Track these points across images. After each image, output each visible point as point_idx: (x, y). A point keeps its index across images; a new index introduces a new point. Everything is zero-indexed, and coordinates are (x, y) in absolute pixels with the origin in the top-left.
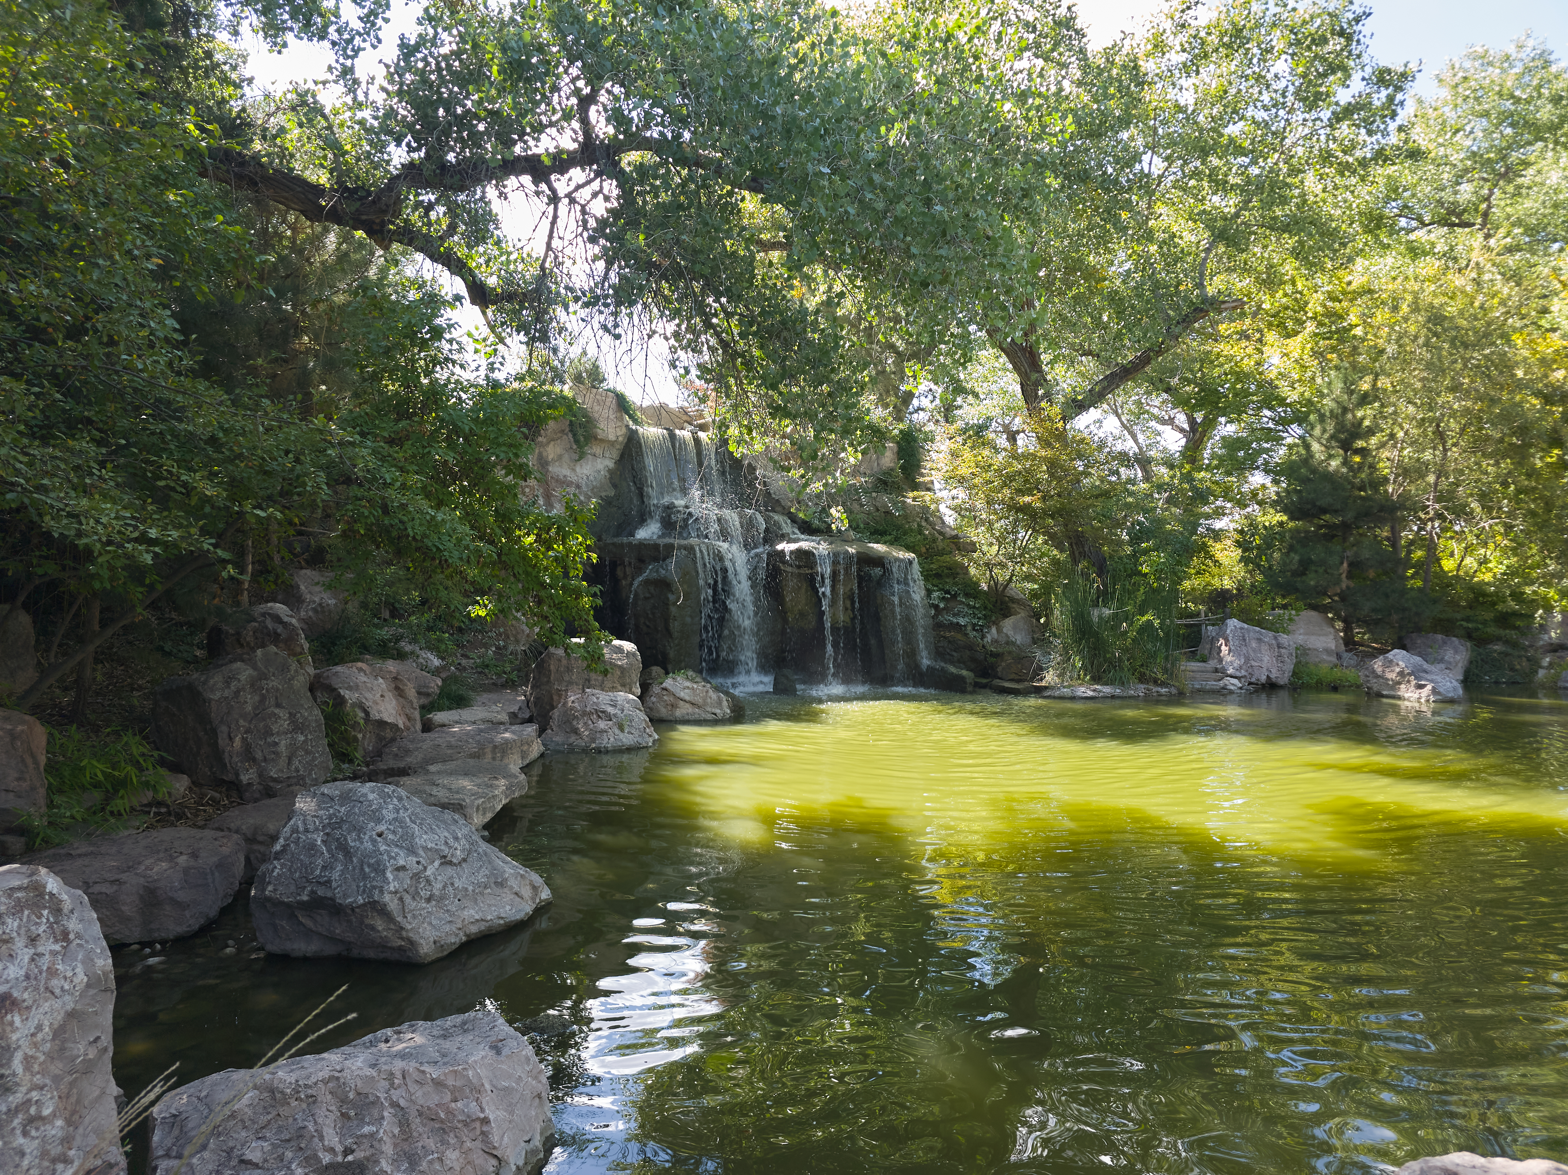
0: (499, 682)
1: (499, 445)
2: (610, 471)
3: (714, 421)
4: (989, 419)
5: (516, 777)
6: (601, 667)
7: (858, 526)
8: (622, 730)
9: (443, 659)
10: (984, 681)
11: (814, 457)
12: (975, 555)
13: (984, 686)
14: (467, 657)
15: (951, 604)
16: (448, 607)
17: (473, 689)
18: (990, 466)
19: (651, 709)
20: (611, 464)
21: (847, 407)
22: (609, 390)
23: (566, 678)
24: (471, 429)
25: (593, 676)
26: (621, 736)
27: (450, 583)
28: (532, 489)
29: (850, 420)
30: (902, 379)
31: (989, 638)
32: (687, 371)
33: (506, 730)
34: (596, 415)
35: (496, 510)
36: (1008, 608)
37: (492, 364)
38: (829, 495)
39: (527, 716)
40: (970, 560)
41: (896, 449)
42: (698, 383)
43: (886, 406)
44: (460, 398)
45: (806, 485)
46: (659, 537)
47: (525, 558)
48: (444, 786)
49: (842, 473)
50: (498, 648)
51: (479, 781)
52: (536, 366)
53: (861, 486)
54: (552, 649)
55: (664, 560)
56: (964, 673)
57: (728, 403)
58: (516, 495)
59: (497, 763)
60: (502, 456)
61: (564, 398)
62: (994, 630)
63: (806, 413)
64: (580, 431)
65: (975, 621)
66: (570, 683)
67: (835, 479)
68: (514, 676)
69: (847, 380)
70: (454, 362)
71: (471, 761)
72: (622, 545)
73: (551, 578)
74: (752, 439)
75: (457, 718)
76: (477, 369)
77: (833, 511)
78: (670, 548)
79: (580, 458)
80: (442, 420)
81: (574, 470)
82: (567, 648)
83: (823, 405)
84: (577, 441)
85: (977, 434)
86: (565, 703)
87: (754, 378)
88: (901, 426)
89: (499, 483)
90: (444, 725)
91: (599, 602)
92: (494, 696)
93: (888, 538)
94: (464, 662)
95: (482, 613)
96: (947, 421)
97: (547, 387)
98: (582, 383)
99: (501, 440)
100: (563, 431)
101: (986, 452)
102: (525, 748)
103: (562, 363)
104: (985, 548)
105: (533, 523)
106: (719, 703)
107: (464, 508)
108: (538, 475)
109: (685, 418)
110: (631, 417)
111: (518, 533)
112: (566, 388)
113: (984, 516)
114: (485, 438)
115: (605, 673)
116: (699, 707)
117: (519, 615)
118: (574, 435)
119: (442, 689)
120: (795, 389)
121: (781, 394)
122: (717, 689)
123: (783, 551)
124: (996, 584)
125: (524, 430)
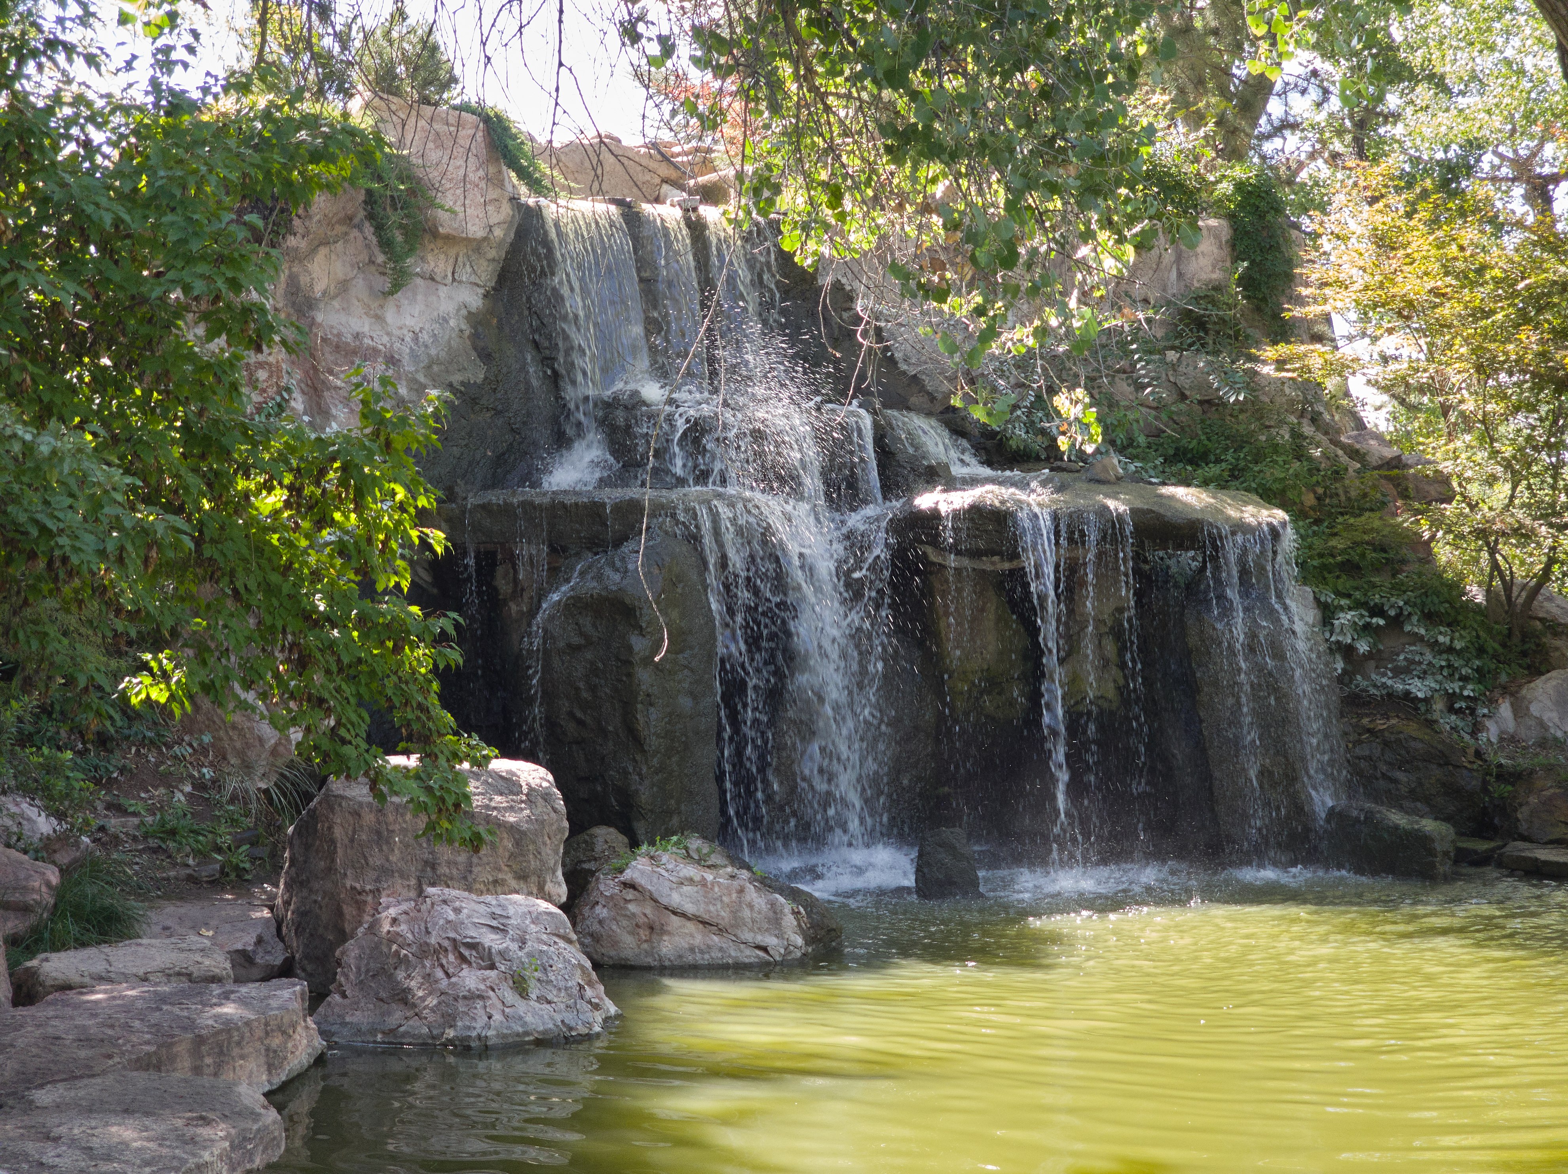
0: (205, 873)
1: (189, 260)
2: (473, 319)
3: (740, 176)
4: (1475, 146)
5: (255, 1116)
6: (461, 829)
7: (1131, 442)
8: (523, 993)
9: (60, 816)
10: (1482, 846)
11: (1009, 259)
12: (1450, 509)
13: (1481, 861)
14: (121, 810)
15: (1387, 644)
16: (70, 682)
17: (139, 892)
18: (1481, 270)
19: (596, 938)
20: (474, 300)
21: (1091, 123)
22: (464, 108)
23: (376, 860)
24: (118, 222)
25: (445, 852)
26: (521, 1007)
27: (72, 621)
28: (275, 370)
29: (1101, 158)
30: (1237, 49)
31: (1492, 732)
32: (667, 47)
33: (226, 996)
34: (434, 175)
35: (186, 428)
36: (1542, 650)
37: (167, 50)
38: (1053, 359)
39: (277, 958)
40: (1437, 524)
41: (1226, 233)
42: (697, 77)
43: (1196, 120)
44: (87, 144)
45: (990, 334)
46: (602, 483)
47: (261, 549)
48: (73, 1143)
49: (1085, 298)
50: (200, 785)
51: (158, 1128)
52: (275, 50)
53: (1137, 330)
54: (336, 784)
55: (618, 543)
56: (1429, 825)
57: (777, 126)
58: (234, 387)
59: (206, 1080)
60: (199, 287)
61: (352, 132)
62: (1505, 709)
63: (982, 144)
64: (394, 217)
65: (1454, 686)
66: (385, 872)
67: (1067, 316)
68: (242, 856)
69: (1090, 53)
70: (70, 49)
71: (141, 1078)
72: (507, 510)
73: (330, 598)
74: (842, 217)
75: (100, 967)
76: (129, 66)
77: (1061, 401)
78: (633, 508)
79: (396, 287)
80: (43, 201)
81: (379, 319)
82: (376, 779)
83: (1028, 122)
84: (386, 244)
85: (1444, 185)
86: (373, 927)
87: (844, 57)
88: (1238, 172)
89: (191, 357)
90: (66, 987)
91: (455, 656)
92: (192, 910)
93: (1214, 470)
94: (114, 823)
95: (159, 695)
96: (1361, 155)
97: (307, 106)
98: (396, 92)
99: (195, 246)
100: (349, 219)
101: (1469, 234)
102: (276, 1041)
103: (343, 39)
104: (1474, 490)
105: (282, 458)
106: (775, 920)
107: (105, 424)
108: (290, 334)
109: (665, 171)
110: (524, 174)
111: (241, 484)
112: (355, 105)
113: (1469, 406)
114: (156, 245)
115: (475, 843)
116: (721, 931)
117: (250, 697)
118: (379, 229)
119: (60, 893)
120: (953, 84)
121: (914, 95)
122: (767, 883)
123: (934, 515)
124: (1508, 586)
125: (253, 218)
